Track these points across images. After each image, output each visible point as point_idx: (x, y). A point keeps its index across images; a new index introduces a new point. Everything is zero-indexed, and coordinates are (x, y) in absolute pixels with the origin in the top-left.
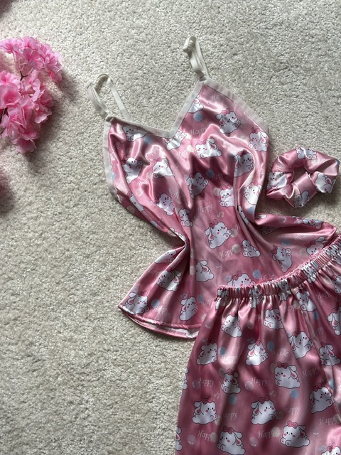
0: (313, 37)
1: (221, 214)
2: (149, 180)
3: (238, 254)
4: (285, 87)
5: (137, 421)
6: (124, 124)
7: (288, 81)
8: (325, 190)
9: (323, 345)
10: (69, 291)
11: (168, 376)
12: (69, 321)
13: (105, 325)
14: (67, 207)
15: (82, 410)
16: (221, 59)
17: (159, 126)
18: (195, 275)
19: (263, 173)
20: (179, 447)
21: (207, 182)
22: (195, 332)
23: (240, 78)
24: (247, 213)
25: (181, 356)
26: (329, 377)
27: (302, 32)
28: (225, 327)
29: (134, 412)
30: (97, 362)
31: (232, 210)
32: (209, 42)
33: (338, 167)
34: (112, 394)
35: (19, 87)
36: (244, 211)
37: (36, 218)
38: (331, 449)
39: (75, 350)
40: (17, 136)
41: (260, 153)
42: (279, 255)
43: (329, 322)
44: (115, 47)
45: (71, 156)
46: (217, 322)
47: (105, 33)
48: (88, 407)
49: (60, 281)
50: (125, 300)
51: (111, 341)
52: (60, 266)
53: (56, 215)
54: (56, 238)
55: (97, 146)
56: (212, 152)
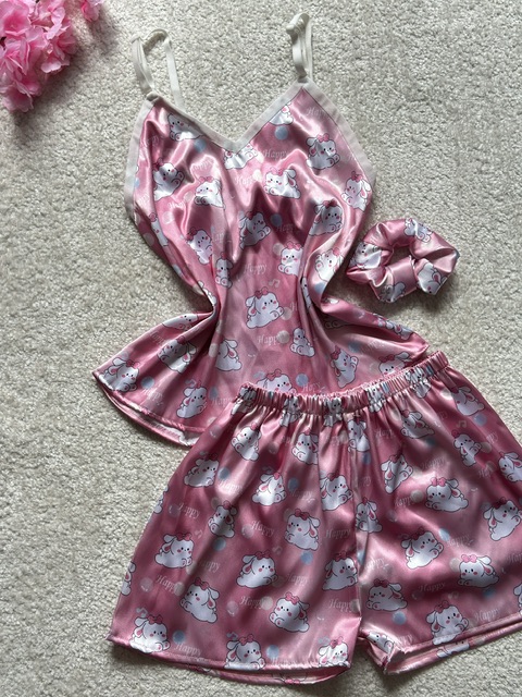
0: (473, 66)
1: (276, 282)
3: (284, 345)
4: (415, 126)
5: (76, 539)
6: (171, 111)
7: (421, 119)
8: (429, 288)
9: (364, 501)
10: (27, 331)
11: (137, 488)
12: (15, 374)
13: (67, 393)
14: (55, 209)
16: (337, 59)
17: (222, 129)
18: (215, 359)
19: (351, 241)
20: (126, 590)
21: (268, 231)
22: (192, 437)
23: (356, 95)
24: (312, 291)
25: (164, 465)
26: (360, 547)
27: (460, 54)
28: (237, 442)
29: (74, 527)
30: (41, 442)
31: (293, 281)
32: (327, 29)
33: (455, 261)
35: (31, 11)
36: (309, 285)
37: (5, 212)
38: (335, 643)
39: (13, 417)
40: (9, 82)
41: (354, 210)
42: (340, 362)
43: (381, 471)
45: (82, 135)
46: (228, 432)
48: (10, 502)
49: (16, 314)
50: (105, 367)
51: (69, 419)
52: (23, 291)
53: (36, 216)
54: (28, 248)
55: (124, 133)
56: (287, 190)
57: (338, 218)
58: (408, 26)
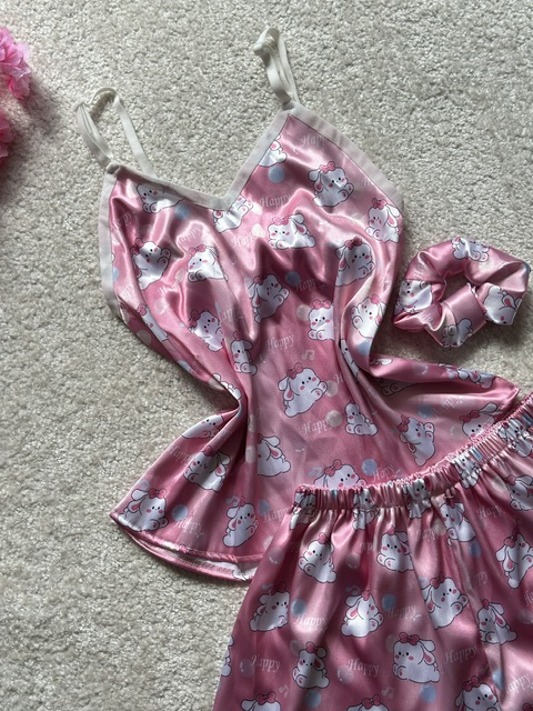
0: (491, 40)
1: (310, 354)
2: (180, 285)
4: (437, 127)
6: (139, 181)
7: (443, 117)
8: (502, 318)
9: (485, 605)
10: (21, 482)
11: (195, 648)
12: (17, 538)
13: (84, 547)
14: (26, 328)
15: (31, 704)
16: (324, 72)
17: (204, 188)
18: (255, 464)
19: (389, 282)
21: (286, 294)
22: (250, 568)
23: (356, 108)
24: (356, 354)
25: (222, 611)
26: (494, 666)
27: (471, 29)
28: (305, 562)
30: (66, 616)
31: (330, 347)
32: (303, 40)
33: (526, 277)
34: (90, 679)
36: (350, 348)
39: (25, 592)
41: (385, 244)
42: (412, 434)
43: (497, 562)
44: (131, 41)
45: (41, 234)
46: (292, 552)
47: (115, 15)
48: (43, 699)
49: (5, 463)
50: (123, 504)
51: (93, 579)
52: (8, 435)
53: (5, 341)
54: (4, 382)
55: (89, 219)
56: (298, 239)
57: (367, 257)
58: (400, 12)
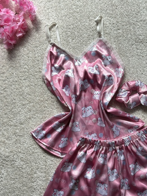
1: (92, 102)
2: (62, 77)
4: (138, 51)
5: (24, 190)
6: (58, 48)
7: (140, 48)
8: (145, 104)
9: (123, 178)
10: (10, 119)
11: (45, 172)
12: (5, 133)
14: (20, 79)
16: (112, 30)
17: (74, 53)
18: (71, 128)
19: (117, 88)
21: (89, 85)
22: (64, 155)
23: (118, 41)
24: (104, 105)
25: (54, 164)
26: (122, 195)
28: (79, 156)
29: (23, 186)
30: (13, 156)
31: (98, 101)
32: (108, 21)
35: (13, 17)
36: (103, 103)
37: (4, 81)
39: (4, 147)
40: (6, 40)
41: (118, 78)
42: (114, 129)
43: (129, 168)
44: (63, 12)
45: (29, 56)
46: (76, 153)
47: (61, 4)
48: (3, 177)
49: (7, 113)
50: (35, 130)
51: (23, 148)
52: (9, 106)
53: (14, 81)
54: (11, 92)
55: (42, 55)
56: (95, 71)
57: (112, 80)
58: (135, 19)
